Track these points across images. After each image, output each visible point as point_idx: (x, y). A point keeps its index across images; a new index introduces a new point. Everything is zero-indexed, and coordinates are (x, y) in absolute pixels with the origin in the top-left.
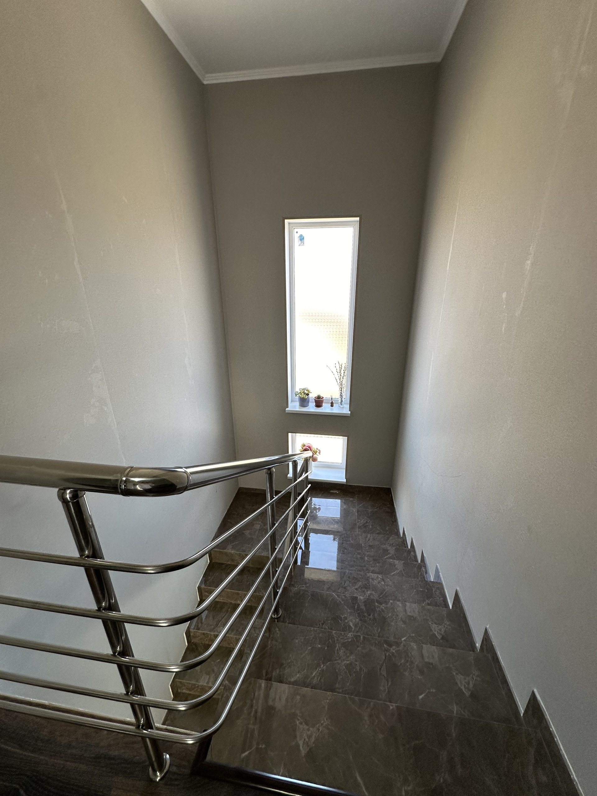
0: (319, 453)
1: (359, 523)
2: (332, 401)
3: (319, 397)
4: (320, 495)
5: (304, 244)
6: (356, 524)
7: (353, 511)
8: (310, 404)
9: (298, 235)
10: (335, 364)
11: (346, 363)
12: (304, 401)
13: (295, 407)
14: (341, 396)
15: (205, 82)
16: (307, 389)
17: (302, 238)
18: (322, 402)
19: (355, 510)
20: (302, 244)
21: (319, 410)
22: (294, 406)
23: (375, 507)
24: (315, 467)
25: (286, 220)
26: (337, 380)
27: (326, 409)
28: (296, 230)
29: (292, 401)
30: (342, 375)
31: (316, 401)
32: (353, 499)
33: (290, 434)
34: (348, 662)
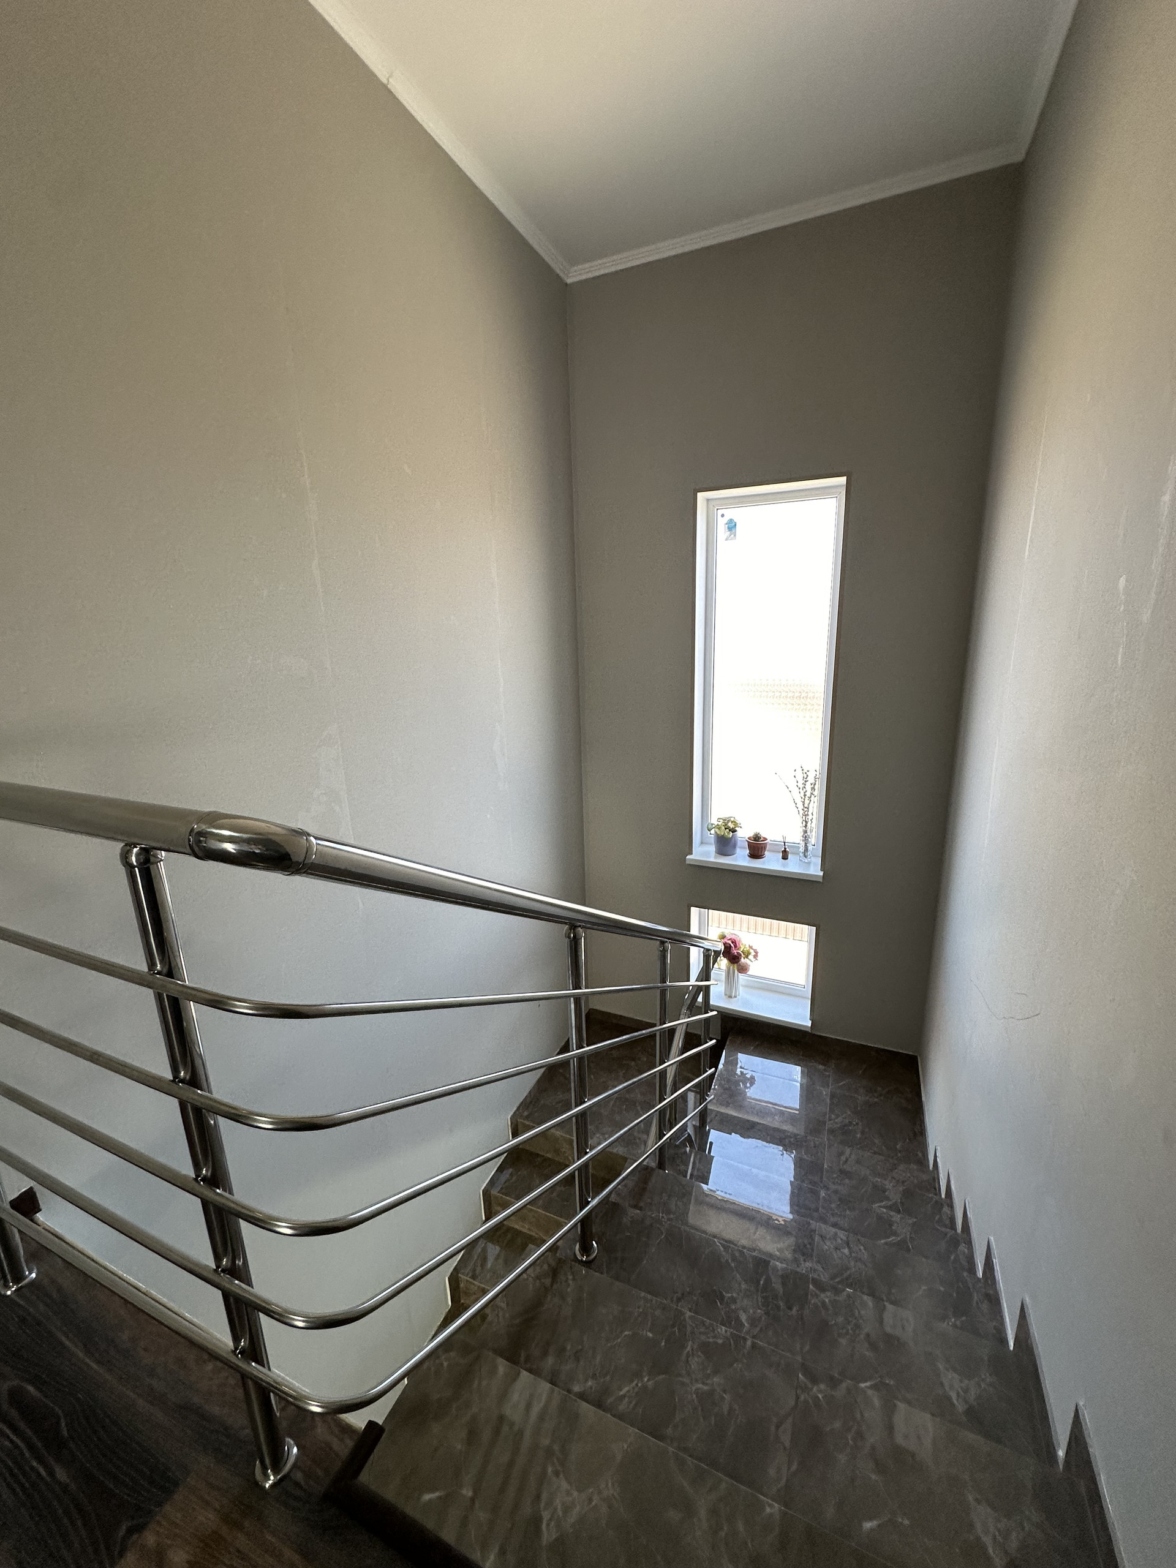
0: (756, 956)
1: (832, 1122)
2: (785, 848)
3: (757, 837)
4: (752, 1048)
5: (735, 536)
6: (824, 1123)
7: (821, 1093)
8: (738, 851)
9: (726, 520)
10: (795, 771)
11: (818, 771)
12: (725, 844)
13: (707, 854)
14: (806, 839)
15: (569, 281)
16: (732, 819)
17: (732, 526)
18: (762, 847)
19: (825, 1092)
20: (732, 536)
21: (757, 864)
22: (703, 852)
23: (876, 1094)
24: (746, 986)
25: (699, 495)
26: (796, 804)
27: (771, 863)
28: (720, 512)
29: (702, 843)
30: (808, 794)
31: (750, 846)
32: (824, 1067)
33: (694, 911)
34: (705, 1388)
